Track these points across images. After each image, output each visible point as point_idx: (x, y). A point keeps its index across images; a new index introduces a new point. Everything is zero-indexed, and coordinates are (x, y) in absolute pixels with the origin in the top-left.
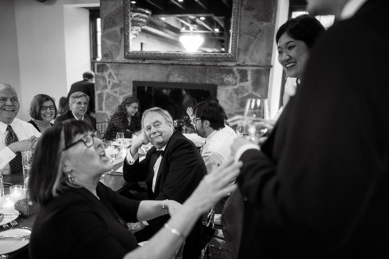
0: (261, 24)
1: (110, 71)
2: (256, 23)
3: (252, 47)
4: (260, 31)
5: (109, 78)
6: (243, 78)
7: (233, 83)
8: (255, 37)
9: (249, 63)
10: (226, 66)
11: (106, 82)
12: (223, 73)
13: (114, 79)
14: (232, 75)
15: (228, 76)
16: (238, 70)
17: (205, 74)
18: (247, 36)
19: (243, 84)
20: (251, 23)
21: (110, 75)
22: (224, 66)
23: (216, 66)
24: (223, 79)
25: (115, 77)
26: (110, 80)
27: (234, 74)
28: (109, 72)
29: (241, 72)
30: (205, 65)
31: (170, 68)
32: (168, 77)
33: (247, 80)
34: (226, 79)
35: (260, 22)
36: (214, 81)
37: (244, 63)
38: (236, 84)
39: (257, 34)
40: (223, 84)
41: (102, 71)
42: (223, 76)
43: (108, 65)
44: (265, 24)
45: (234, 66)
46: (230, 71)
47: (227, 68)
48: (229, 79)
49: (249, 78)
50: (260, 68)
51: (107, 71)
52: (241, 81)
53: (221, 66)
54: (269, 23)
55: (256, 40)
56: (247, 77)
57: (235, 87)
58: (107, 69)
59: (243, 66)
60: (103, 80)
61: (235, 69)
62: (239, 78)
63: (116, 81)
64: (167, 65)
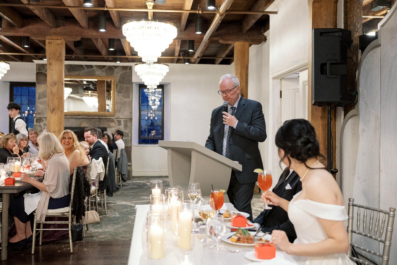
0: (126, 99)
2: (123, 99)
3: (122, 109)
4: (125, 102)
5: (44, 126)
6: (119, 124)
7: (115, 126)
8: (123, 105)
9: (121, 117)
10: (111, 119)
11: (42, 128)
12: (109, 122)
14: (114, 123)
15: (112, 123)
16: (116, 120)
17: (100, 122)
18: (119, 104)
19: (119, 127)
20: (121, 99)
22: (110, 119)
23: (106, 119)
24: (110, 125)
26: (44, 127)
27: (115, 122)
28: (44, 123)
29: (118, 121)
30: (100, 118)
31: (81, 120)
32: (80, 124)
33: (121, 125)
34: (111, 125)
35: (125, 98)
36: (105, 126)
37: (119, 117)
38: (116, 127)
39: (124, 103)
40: (110, 127)
41: (39, 122)
42: (110, 123)
44: (127, 99)
45: (115, 119)
46: (113, 121)
47: (111, 120)
48: (112, 124)
49: (122, 124)
50: (127, 119)
51: (43, 122)
52: (119, 125)
53: (109, 119)
54: (129, 99)
55: (124, 106)
56: (121, 123)
57: (116, 128)
59: (119, 118)
60: (40, 127)
61: (115, 120)
62: (117, 124)
64: (80, 118)
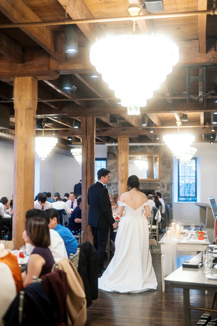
1: (113, 186)
2: (166, 169)
3: (166, 176)
9: (165, 182)
13: (114, 189)
14: (160, 186)
17: (150, 186)
18: (164, 173)
19: (163, 189)
21: (113, 188)
23: (154, 183)
25: (114, 188)
29: (163, 185)
30: (150, 183)
35: (168, 169)
36: (154, 189)
38: (161, 189)
39: (167, 172)
40: (157, 189)
41: (109, 186)
42: (157, 187)
43: (112, 184)
47: (158, 184)
49: (165, 187)
50: (169, 184)
53: (156, 183)
54: (170, 169)
55: (167, 174)
58: (111, 185)
59: (163, 183)
61: (160, 184)
62: (162, 187)
63: (115, 190)
